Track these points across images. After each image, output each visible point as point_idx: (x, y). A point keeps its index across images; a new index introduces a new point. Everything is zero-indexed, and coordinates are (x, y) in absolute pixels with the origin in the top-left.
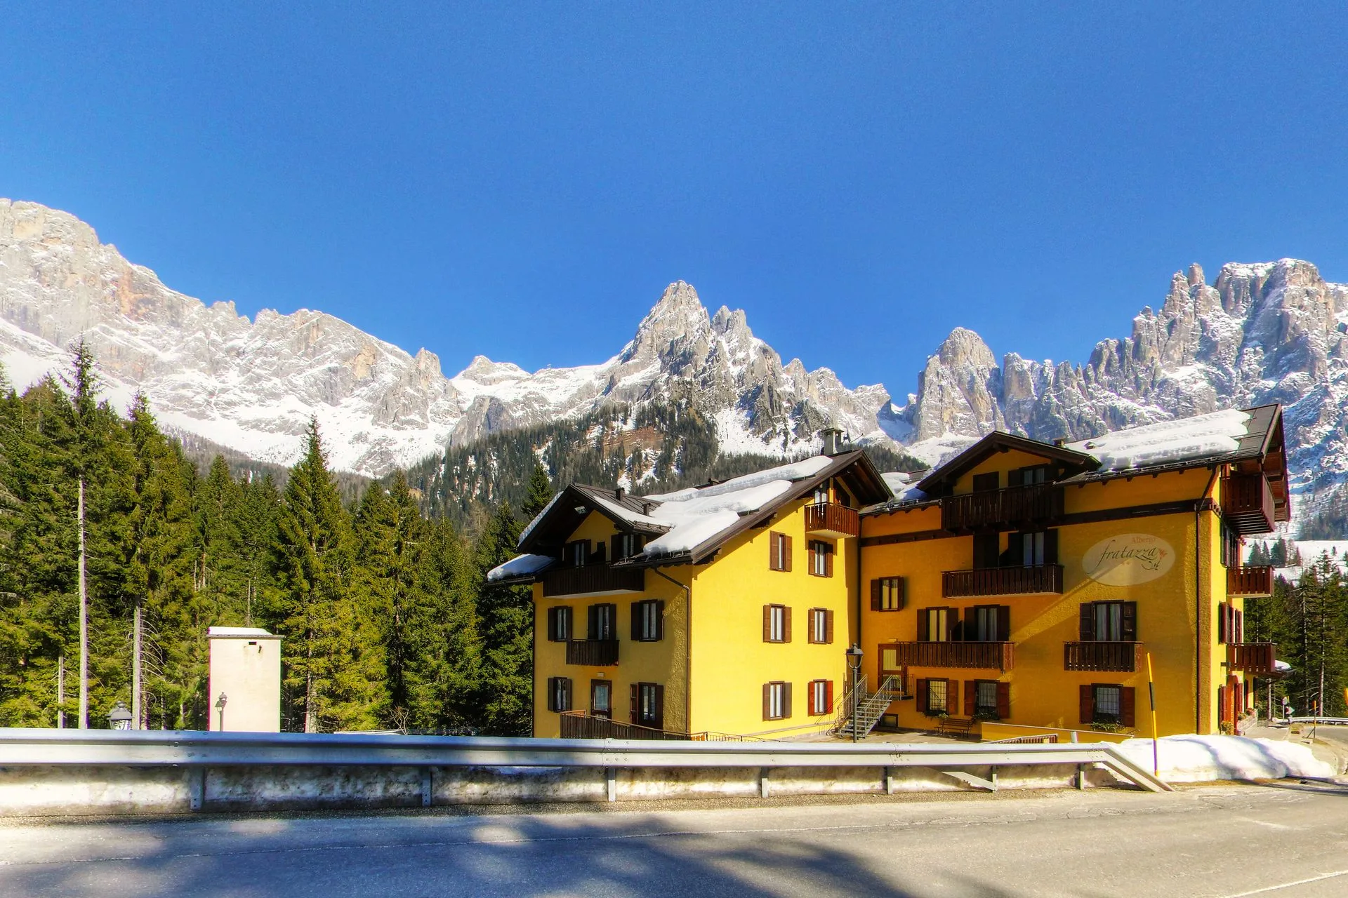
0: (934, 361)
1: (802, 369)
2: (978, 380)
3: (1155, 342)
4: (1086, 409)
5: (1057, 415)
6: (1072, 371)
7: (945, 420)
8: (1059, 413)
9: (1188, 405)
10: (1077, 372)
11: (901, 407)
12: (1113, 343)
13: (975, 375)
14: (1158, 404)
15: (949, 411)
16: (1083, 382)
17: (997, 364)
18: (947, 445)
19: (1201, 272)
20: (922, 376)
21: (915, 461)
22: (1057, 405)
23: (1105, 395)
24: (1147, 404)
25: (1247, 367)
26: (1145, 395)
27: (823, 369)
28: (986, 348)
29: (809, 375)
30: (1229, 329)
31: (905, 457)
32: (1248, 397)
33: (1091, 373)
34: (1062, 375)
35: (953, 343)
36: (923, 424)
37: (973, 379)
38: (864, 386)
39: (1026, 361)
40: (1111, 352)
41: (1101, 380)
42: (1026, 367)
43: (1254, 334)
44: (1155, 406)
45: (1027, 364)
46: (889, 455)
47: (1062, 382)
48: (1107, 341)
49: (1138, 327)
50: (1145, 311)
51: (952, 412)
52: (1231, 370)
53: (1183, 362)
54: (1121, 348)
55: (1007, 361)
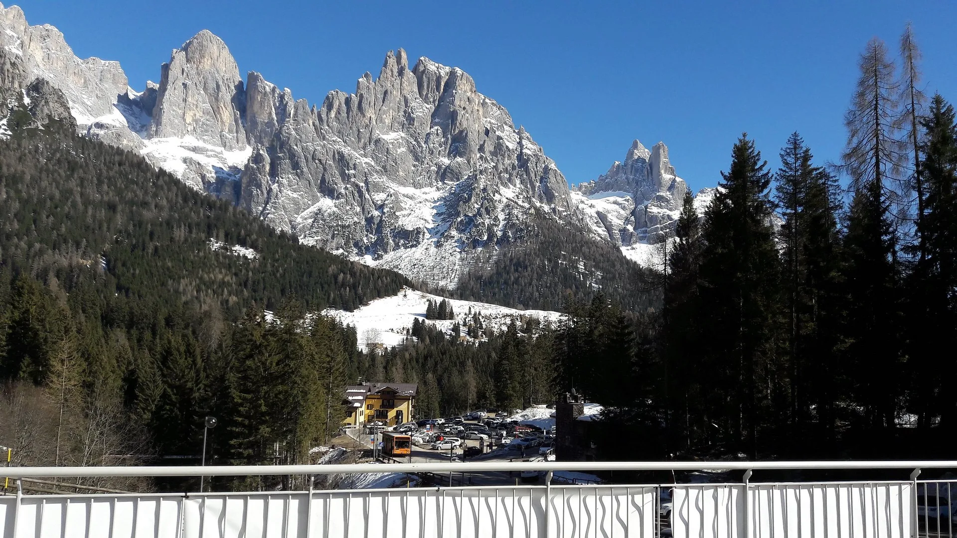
0: (180, 57)
1: (23, 20)
2: (223, 88)
3: (372, 104)
4: (319, 148)
5: (295, 147)
6: (309, 110)
7: (188, 122)
8: (296, 145)
9: (394, 164)
10: (312, 111)
11: (138, 92)
12: (342, 96)
13: (221, 83)
14: (373, 158)
15: (191, 113)
16: (317, 123)
17: (242, 78)
18: (189, 149)
19: (406, 57)
20: (166, 68)
21: (170, 175)
22: (296, 138)
23: (334, 139)
24: (365, 156)
25: (432, 145)
26: (364, 148)
27: (48, 26)
28: (232, 59)
29: (31, 29)
30: (421, 110)
31: (161, 169)
32: (432, 168)
33: (324, 116)
34: (300, 111)
35: (201, 45)
36: (165, 119)
37: (218, 86)
38: (97, 59)
39: (268, 83)
40: (340, 103)
41: (331, 124)
42: (268, 89)
43: (437, 120)
44: (371, 159)
45: (269, 86)
46: (144, 164)
47: (300, 118)
48: (337, 92)
49: (361, 87)
50: (366, 76)
51: (195, 115)
52: (423, 145)
53: (391, 128)
54: (348, 101)
55: (252, 79)
